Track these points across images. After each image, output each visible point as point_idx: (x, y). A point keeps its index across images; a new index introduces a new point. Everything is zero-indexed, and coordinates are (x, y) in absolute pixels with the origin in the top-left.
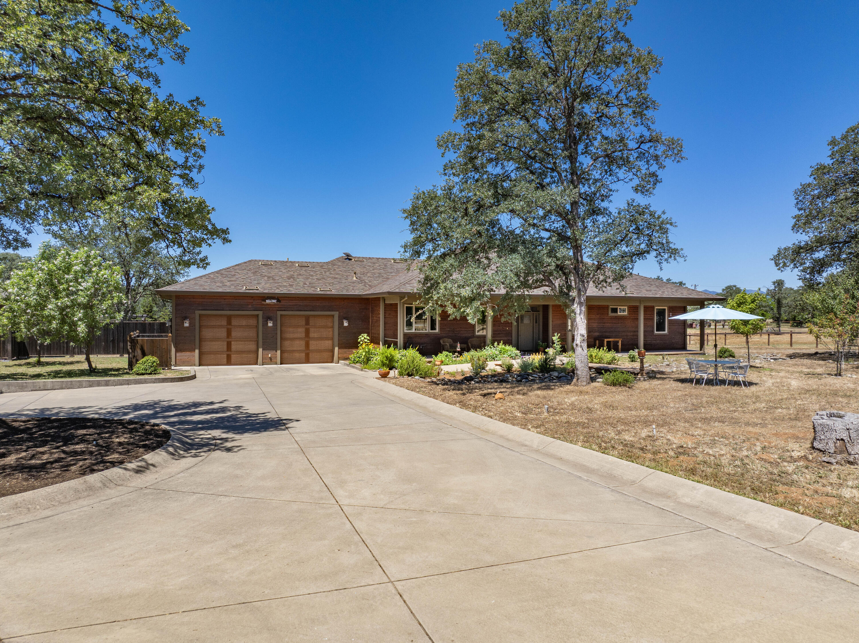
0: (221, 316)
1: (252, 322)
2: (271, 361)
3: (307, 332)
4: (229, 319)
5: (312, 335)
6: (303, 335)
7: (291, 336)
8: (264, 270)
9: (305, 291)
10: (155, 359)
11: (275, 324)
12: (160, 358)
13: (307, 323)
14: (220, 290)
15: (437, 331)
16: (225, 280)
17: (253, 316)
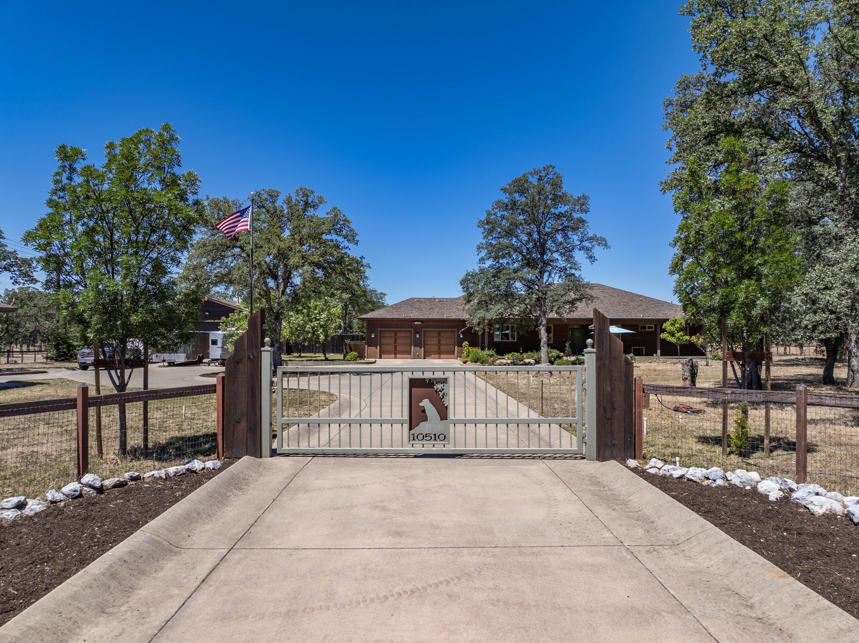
0: (391, 331)
1: (408, 334)
2: (418, 357)
3: (439, 341)
4: (396, 332)
5: (442, 342)
6: (437, 342)
7: (430, 343)
8: (417, 305)
9: (437, 317)
10: (356, 353)
11: (420, 336)
12: (359, 353)
13: (439, 336)
14: (390, 317)
15: (516, 340)
16: (394, 311)
17: (408, 331)
